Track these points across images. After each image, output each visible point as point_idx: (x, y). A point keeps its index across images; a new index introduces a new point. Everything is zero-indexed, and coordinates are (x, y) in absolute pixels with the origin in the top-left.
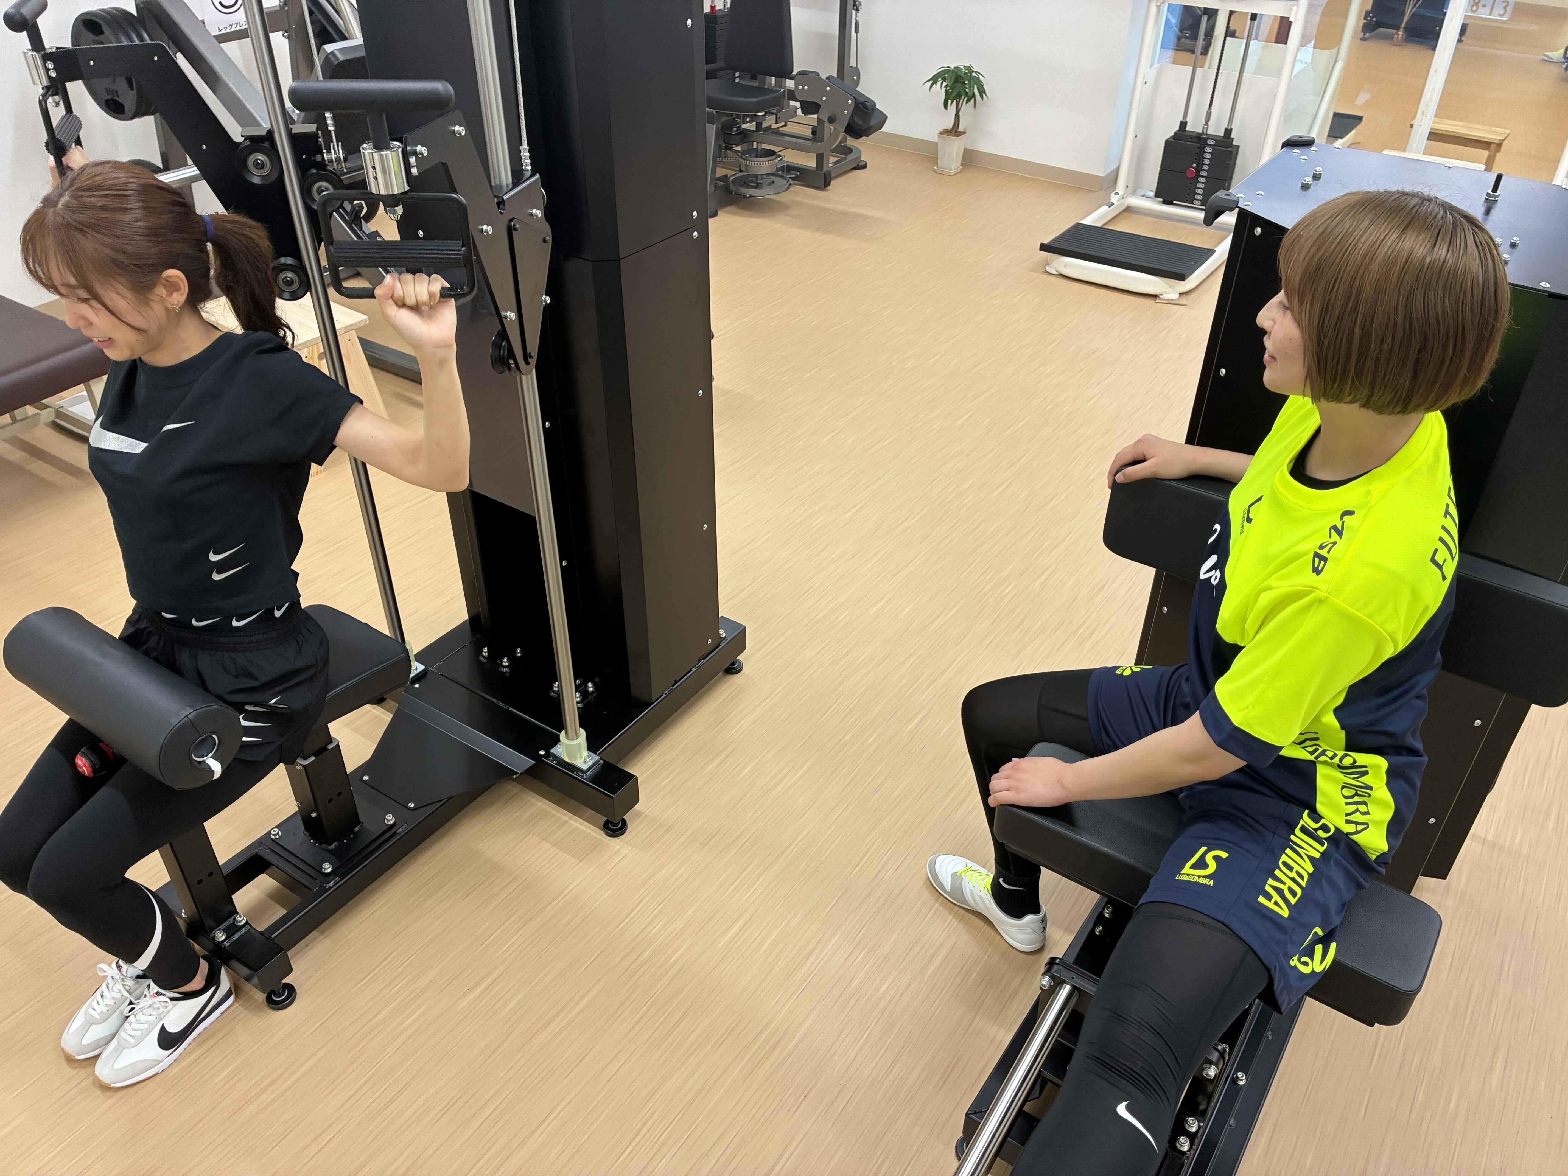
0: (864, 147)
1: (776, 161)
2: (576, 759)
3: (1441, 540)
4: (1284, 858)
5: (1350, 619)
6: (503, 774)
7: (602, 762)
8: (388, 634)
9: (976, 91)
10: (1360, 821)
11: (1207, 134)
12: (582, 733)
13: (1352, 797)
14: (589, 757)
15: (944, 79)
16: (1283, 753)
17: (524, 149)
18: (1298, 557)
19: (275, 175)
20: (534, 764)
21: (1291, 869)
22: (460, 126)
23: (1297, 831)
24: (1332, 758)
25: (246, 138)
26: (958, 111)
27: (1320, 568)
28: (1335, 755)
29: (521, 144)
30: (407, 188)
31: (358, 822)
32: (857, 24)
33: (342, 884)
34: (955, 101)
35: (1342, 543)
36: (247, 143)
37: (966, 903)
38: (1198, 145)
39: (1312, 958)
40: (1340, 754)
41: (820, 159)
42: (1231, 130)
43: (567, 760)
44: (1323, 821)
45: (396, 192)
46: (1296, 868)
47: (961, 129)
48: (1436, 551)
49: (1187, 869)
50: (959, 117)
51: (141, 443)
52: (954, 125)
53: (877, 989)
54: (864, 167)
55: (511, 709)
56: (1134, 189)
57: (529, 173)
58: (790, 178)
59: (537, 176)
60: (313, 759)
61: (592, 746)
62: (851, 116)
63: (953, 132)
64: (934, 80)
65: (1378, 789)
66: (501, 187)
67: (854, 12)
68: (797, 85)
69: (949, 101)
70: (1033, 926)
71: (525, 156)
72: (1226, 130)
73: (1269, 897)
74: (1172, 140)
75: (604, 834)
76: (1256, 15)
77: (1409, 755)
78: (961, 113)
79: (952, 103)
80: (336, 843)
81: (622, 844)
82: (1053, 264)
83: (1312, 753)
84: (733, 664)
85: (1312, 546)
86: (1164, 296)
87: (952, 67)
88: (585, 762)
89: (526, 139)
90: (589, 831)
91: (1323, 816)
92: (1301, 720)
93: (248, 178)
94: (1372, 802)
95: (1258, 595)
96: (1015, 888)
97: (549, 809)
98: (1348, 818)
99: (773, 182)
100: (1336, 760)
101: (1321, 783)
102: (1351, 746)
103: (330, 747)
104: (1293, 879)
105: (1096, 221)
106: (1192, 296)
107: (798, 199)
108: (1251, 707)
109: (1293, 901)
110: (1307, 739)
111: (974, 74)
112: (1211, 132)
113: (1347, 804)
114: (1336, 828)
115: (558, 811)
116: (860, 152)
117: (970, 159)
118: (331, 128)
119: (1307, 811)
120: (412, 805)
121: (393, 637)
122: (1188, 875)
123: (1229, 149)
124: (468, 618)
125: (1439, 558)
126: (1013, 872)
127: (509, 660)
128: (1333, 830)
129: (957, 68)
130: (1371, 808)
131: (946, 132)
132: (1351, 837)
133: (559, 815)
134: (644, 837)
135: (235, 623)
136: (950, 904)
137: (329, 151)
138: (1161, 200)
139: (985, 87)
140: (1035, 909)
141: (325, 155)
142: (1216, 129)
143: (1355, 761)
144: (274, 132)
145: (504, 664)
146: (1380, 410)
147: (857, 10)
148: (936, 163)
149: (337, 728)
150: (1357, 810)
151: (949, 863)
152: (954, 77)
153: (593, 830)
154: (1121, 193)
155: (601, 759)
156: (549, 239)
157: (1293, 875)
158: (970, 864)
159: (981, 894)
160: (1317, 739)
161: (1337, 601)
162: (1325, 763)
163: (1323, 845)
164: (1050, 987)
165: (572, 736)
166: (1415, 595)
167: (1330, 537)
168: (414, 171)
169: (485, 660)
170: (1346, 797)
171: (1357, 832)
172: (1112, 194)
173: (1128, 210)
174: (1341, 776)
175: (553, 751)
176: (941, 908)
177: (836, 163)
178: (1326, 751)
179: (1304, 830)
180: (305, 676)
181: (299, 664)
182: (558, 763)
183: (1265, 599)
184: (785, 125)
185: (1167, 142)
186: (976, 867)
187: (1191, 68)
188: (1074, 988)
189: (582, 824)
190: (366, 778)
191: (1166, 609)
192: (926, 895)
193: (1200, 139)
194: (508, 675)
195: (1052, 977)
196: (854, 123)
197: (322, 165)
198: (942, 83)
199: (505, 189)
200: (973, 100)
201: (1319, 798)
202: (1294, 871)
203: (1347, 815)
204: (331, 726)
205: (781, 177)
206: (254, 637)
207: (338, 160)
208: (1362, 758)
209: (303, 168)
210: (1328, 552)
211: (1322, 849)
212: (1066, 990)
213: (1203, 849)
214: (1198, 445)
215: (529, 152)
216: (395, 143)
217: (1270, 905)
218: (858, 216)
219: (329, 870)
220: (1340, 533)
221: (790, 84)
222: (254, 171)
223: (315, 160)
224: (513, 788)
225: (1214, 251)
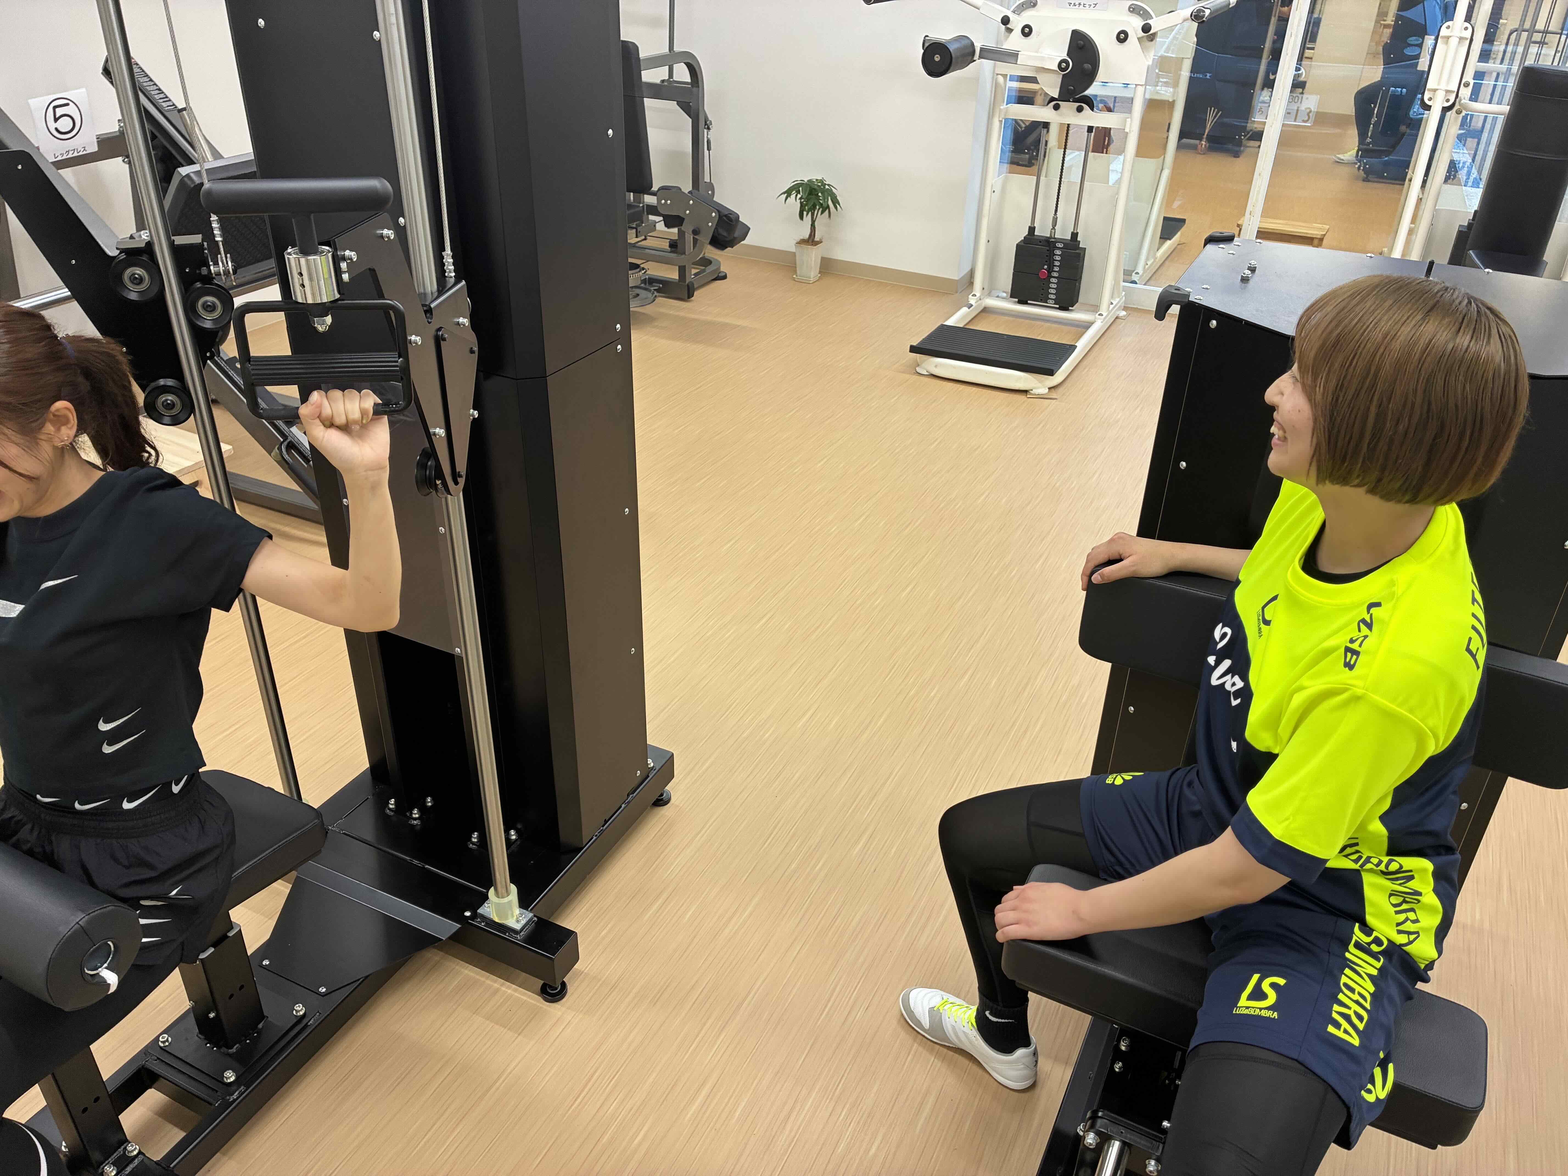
0: (724, 259)
1: (641, 273)
2: (507, 919)
3: (1474, 628)
4: (1344, 979)
5: (1388, 715)
6: (423, 941)
7: (536, 919)
8: (282, 792)
9: (830, 202)
10: (1412, 930)
11: (1055, 238)
12: (513, 888)
13: (1399, 905)
14: (521, 914)
15: (798, 192)
16: (1329, 865)
17: (448, 255)
18: (1327, 653)
19: (155, 290)
20: (460, 928)
21: (1352, 990)
22: (389, 229)
23: (1351, 947)
24: (1378, 865)
25: (122, 251)
26: (813, 222)
27: (1352, 663)
28: (1380, 862)
29: (444, 250)
30: (337, 296)
31: (262, 1017)
32: (709, 142)
33: (248, 1094)
34: (810, 213)
35: (1373, 636)
36: (123, 256)
37: (947, 1039)
38: (1048, 248)
39: (1373, 1084)
40: (1385, 859)
41: (682, 271)
42: (1077, 233)
43: (497, 920)
44: (1375, 934)
45: (325, 300)
46: (1358, 989)
47: (817, 238)
48: (1470, 639)
49: (1243, 1001)
50: (814, 227)
51: (16, 605)
52: (810, 235)
53: (867, 1151)
54: (724, 277)
55: (427, 866)
56: (990, 290)
57: (452, 280)
58: (655, 290)
59: (464, 282)
60: (212, 950)
61: (524, 903)
62: (716, 228)
63: (810, 241)
64: (788, 193)
65: (1426, 894)
66: (425, 294)
67: (706, 131)
68: (659, 201)
69: (805, 213)
70: (1024, 1060)
71: (448, 262)
72: (1072, 233)
73: (1338, 1026)
74: (1022, 244)
75: (542, 1000)
76: (1092, 127)
77: (1447, 854)
78: (816, 223)
79: (807, 215)
80: (237, 1045)
81: (564, 1009)
82: (923, 365)
83: (1356, 861)
84: (662, 795)
85: (1342, 640)
86: (1035, 391)
87: (806, 181)
88: (518, 921)
89: (449, 244)
90: (525, 998)
91: (1374, 928)
92: (1345, 826)
93: (125, 294)
94: (1420, 909)
95: (1292, 696)
96: (1003, 1021)
97: (478, 977)
98: (1400, 928)
99: (638, 295)
100: (1382, 867)
101: (1369, 892)
102: (1394, 850)
103: (231, 934)
104: (1357, 1002)
105: (959, 321)
106: (1061, 390)
107: (662, 310)
108: (1291, 818)
109: (1361, 1026)
110: (1350, 847)
111: (827, 187)
112: (1058, 236)
113: (1397, 912)
114: (1389, 940)
115: (487, 978)
116: (720, 263)
117: (828, 267)
118: (218, 239)
119: (1357, 925)
120: (323, 990)
121: (288, 795)
122: (1247, 1008)
123: (1077, 251)
124: (368, 766)
125: (1473, 648)
126: (1000, 1003)
127: (421, 811)
128: (1386, 943)
129: (809, 181)
130: (1421, 915)
131: (803, 242)
132: (1404, 948)
133: (488, 982)
134: (588, 998)
135: (126, 805)
136: (929, 1042)
137: (216, 264)
138: (1017, 300)
139: (838, 198)
140: (1026, 1043)
141: (212, 268)
142: (1063, 233)
143: (1401, 867)
144: (153, 243)
145: (414, 816)
146: (1387, 496)
147: (709, 129)
148: (795, 272)
149: (238, 914)
150: (1407, 919)
151: (924, 997)
152: (808, 189)
153: (529, 997)
154: (978, 295)
155: (535, 916)
156: (476, 349)
157: (1356, 997)
158: (946, 996)
159: (965, 1029)
160: (1357, 844)
161: (1377, 698)
162: (1370, 871)
163: (1379, 960)
164: (1097, 1144)
165: (502, 893)
166: (1453, 686)
167: (1359, 630)
168: (346, 277)
169: (392, 814)
170: (1395, 906)
171: (1410, 943)
172: (970, 296)
173: (985, 310)
174: (1388, 883)
175: (480, 911)
176: (921, 1049)
177: (696, 275)
178: (1371, 857)
179: (1358, 946)
180: (208, 859)
181: (201, 847)
182: (487, 925)
183: (1298, 700)
184: (645, 239)
185: (1018, 246)
186: (953, 999)
187: (1035, 177)
188: (1124, 1145)
189: (515, 991)
190: (266, 962)
191: (1132, 709)
192: (904, 1036)
193: (1049, 243)
194: (419, 827)
195: (1098, 1134)
196: (719, 234)
197: (208, 279)
198: (796, 195)
199: (429, 298)
200: (827, 211)
201: (1368, 909)
202: (1356, 992)
203: (1398, 924)
204: (232, 912)
205: (646, 289)
206: (149, 820)
207: (227, 273)
208: (1409, 863)
209: (186, 282)
210: (1360, 646)
211: (1379, 965)
212: (1115, 1147)
213: (1256, 977)
214: (1159, 539)
215: (453, 257)
216: (323, 247)
217: (1340, 1034)
218: (726, 325)
219: (232, 1079)
220: (1369, 626)
221: (650, 200)
222: (130, 286)
223: (200, 274)
224: (432, 955)
225: (1076, 347)
